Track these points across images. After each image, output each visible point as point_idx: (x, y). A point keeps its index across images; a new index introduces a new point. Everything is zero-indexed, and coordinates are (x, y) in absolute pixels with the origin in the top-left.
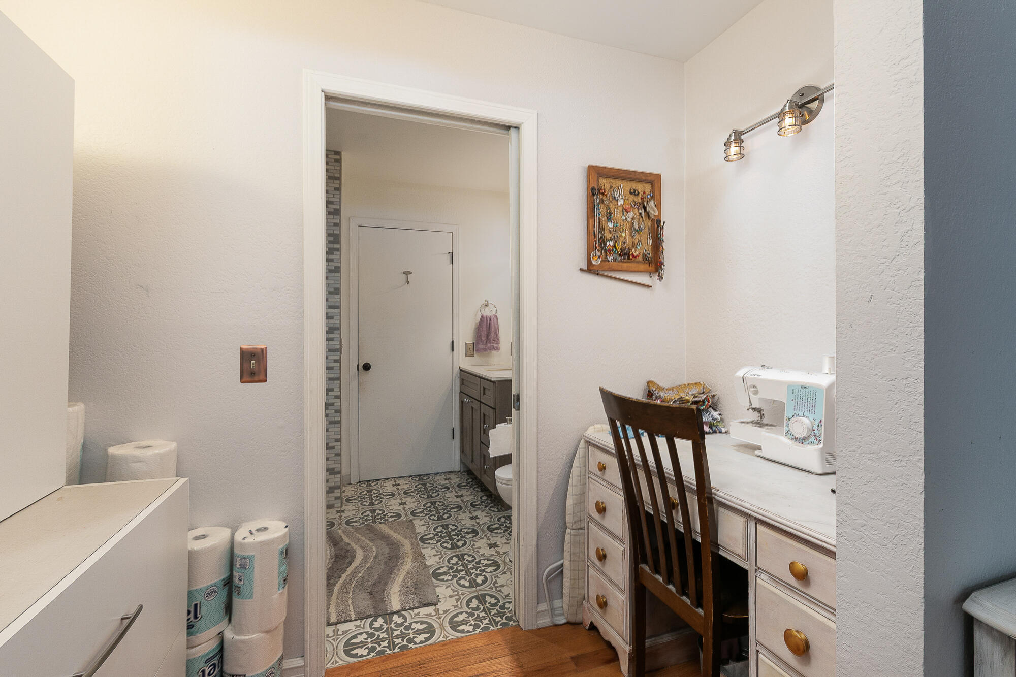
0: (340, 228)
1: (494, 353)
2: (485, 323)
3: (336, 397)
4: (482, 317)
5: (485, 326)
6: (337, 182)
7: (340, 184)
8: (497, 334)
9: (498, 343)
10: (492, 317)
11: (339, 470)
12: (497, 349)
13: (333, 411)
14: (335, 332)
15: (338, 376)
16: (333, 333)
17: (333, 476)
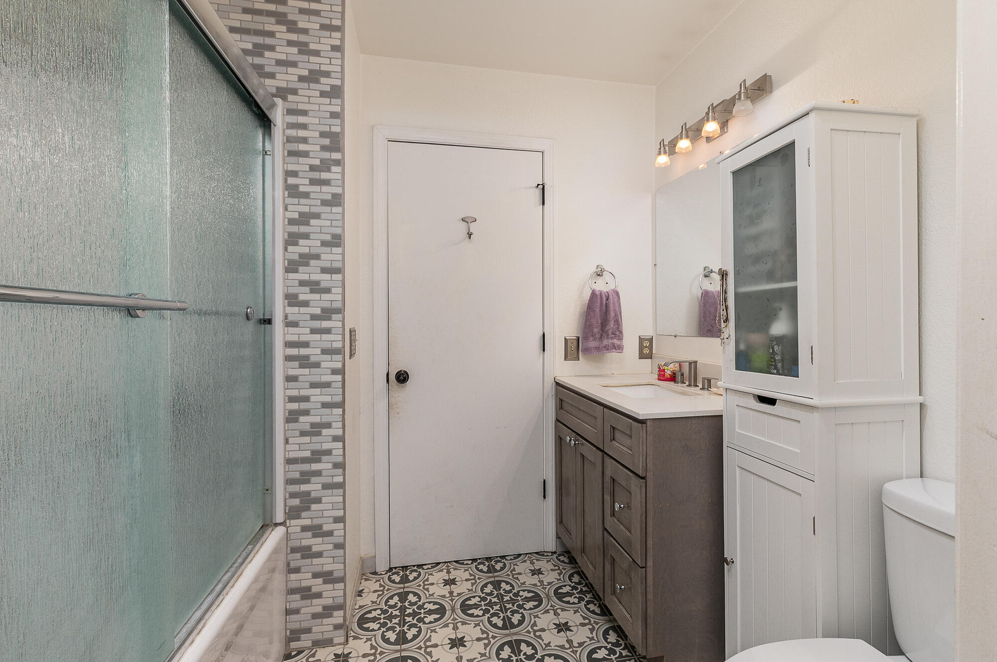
0: (343, 121)
1: (613, 355)
2: (598, 304)
3: (336, 439)
4: (593, 294)
5: (598, 310)
6: (337, 35)
7: (342, 39)
8: (618, 322)
9: (620, 338)
10: (610, 294)
11: (342, 574)
12: (619, 348)
13: (330, 466)
14: (334, 316)
15: (339, 399)
16: (329, 319)
17: (330, 586)
